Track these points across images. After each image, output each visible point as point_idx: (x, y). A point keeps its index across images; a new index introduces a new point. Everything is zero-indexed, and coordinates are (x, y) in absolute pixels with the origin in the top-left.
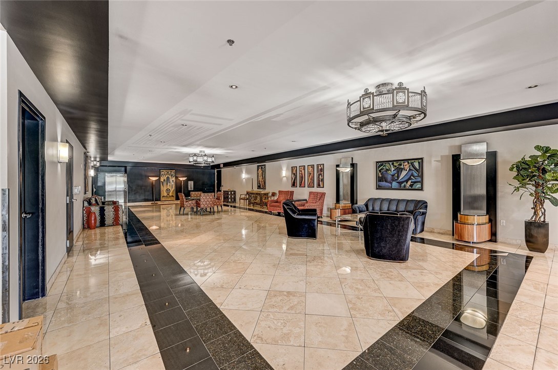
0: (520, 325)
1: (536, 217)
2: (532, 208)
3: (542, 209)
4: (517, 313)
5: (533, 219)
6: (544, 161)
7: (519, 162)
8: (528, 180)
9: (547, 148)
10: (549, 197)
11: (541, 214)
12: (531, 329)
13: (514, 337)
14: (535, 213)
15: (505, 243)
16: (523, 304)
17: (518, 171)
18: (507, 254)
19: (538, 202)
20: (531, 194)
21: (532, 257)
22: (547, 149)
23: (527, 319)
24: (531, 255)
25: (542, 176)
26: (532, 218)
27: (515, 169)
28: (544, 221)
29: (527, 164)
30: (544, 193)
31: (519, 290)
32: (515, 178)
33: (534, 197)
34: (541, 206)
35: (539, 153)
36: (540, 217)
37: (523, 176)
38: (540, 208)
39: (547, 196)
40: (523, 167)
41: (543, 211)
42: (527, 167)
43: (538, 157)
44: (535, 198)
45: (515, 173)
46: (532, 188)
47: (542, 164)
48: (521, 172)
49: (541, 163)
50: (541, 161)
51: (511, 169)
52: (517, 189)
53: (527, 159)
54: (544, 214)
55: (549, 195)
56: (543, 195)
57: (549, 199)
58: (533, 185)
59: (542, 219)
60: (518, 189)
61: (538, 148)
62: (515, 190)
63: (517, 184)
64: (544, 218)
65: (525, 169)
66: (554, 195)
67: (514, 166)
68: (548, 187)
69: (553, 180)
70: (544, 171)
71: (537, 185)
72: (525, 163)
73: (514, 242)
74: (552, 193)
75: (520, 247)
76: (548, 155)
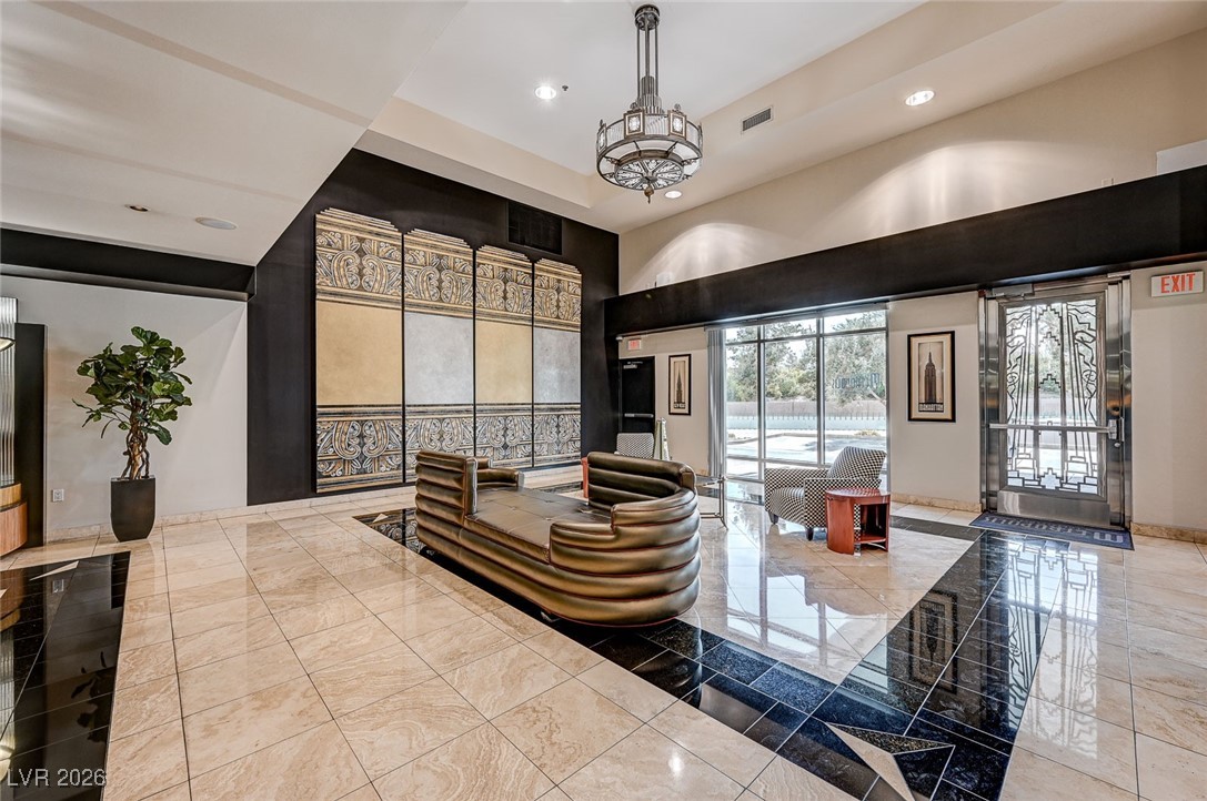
0: (145, 699)
1: (133, 469)
2: (125, 454)
3: (144, 453)
4: (133, 678)
5: (127, 475)
6: (149, 359)
7: (99, 357)
8: (118, 395)
9: (154, 334)
10: (157, 429)
11: (140, 463)
12: (165, 691)
13: (139, 730)
14: (130, 463)
15: (63, 541)
16: (137, 653)
17: (98, 375)
18: (74, 565)
19: (137, 440)
20: (122, 426)
21: (129, 553)
22: (152, 338)
23: (152, 677)
24: (126, 550)
25: (144, 388)
26: (125, 474)
27: (92, 371)
28: (146, 476)
29: (117, 363)
30: (146, 420)
31: (123, 630)
32: (90, 391)
33: (128, 431)
34: (141, 448)
35: (139, 343)
36: (140, 470)
37: (107, 388)
38: (140, 452)
39: (153, 427)
40: (110, 368)
41: (145, 456)
42: (116, 367)
43: (138, 349)
44: (131, 431)
45: (90, 380)
46: (123, 414)
47: (145, 365)
48: (105, 379)
49: (142, 362)
50: (142, 359)
51: (83, 371)
52: (96, 415)
53: (118, 351)
54: (146, 462)
55: (156, 425)
56: (146, 424)
57: (155, 432)
58: (126, 406)
59: (143, 473)
60: (100, 415)
61: (137, 331)
62: (90, 417)
63: (95, 405)
64: (147, 470)
65: (114, 373)
66: (164, 424)
67: (89, 364)
68: (154, 409)
69: (163, 396)
70: (149, 379)
71: (134, 407)
72: (112, 359)
73: (85, 532)
74: (161, 421)
75: (100, 540)
76: (155, 348)
